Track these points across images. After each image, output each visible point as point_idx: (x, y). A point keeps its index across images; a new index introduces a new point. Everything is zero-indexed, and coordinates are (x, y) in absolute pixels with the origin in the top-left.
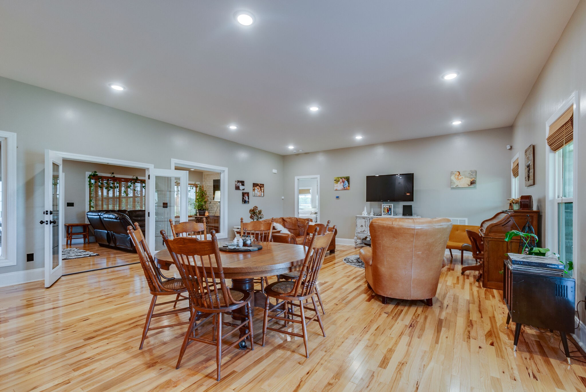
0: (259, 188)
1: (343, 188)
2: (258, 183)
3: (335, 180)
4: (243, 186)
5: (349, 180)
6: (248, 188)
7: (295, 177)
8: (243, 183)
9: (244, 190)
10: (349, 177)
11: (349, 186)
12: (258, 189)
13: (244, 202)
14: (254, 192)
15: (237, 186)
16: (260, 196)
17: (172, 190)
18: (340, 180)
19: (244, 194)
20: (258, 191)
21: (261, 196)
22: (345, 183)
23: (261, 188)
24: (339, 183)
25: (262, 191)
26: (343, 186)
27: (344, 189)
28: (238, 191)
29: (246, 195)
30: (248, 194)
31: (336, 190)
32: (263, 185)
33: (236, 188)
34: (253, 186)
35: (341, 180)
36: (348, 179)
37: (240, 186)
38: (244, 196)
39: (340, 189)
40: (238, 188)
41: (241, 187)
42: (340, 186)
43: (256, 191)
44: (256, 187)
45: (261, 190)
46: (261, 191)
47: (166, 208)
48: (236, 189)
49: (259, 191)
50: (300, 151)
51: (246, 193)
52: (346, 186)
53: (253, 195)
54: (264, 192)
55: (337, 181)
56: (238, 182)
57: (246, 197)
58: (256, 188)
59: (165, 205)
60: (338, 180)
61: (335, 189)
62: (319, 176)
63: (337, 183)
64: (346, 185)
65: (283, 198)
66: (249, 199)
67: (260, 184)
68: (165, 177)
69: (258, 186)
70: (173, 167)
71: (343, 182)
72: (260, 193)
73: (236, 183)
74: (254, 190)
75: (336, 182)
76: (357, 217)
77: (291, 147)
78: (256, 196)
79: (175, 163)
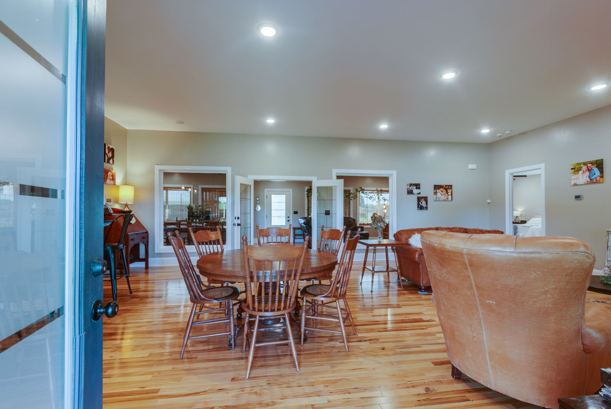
0: (444, 190)
1: (589, 180)
2: (442, 185)
3: (572, 169)
4: (417, 190)
5: (602, 165)
6: (427, 190)
7: (506, 171)
8: (418, 186)
9: (419, 193)
10: (602, 159)
11: (602, 177)
12: (442, 192)
13: (419, 209)
14: (435, 196)
15: (409, 190)
16: (444, 200)
17: (333, 198)
18: (582, 167)
19: (419, 199)
20: (442, 195)
21: (448, 201)
22: (593, 172)
23: (446, 190)
24: (581, 172)
25: (450, 194)
26: (589, 177)
27: (592, 181)
28: (411, 196)
29: (423, 200)
30: (426, 199)
31: (575, 185)
32: (451, 186)
33: (408, 192)
34: (434, 189)
35: (584, 168)
36: (599, 165)
37: (413, 190)
38: (420, 201)
39: (583, 183)
40: (410, 192)
41: (415, 191)
42: (582, 177)
43: (439, 195)
44: (439, 189)
45: (447, 193)
46: (447, 195)
47: (328, 216)
48: (408, 194)
49: (444, 194)
50: (507, 132)
51: (422, 198)
52: (595, 176)
53: (434, 199)
54: (452, 195)
55: (576, 169)
56: (411, 185)
57: (423, 202)
58: (438, 191)
59: (327, 213)
60: (580, 168)
61: (572, 184)
62: (544, 164)
63: (577, 172)
64: (595, 174)
65: (489, 201)
66: (427, 204)
67: (445, 185)
68: (327, 187)
69: (442, 189)
70: (334, 177)
71: (589, 170)
72: (446, 197)
73: (408, 186)
74: (435, 193)
75: (574, 172)
76: (608, 231)
77: (485, 131)
78: (440, 201)
79: (336, 173)
